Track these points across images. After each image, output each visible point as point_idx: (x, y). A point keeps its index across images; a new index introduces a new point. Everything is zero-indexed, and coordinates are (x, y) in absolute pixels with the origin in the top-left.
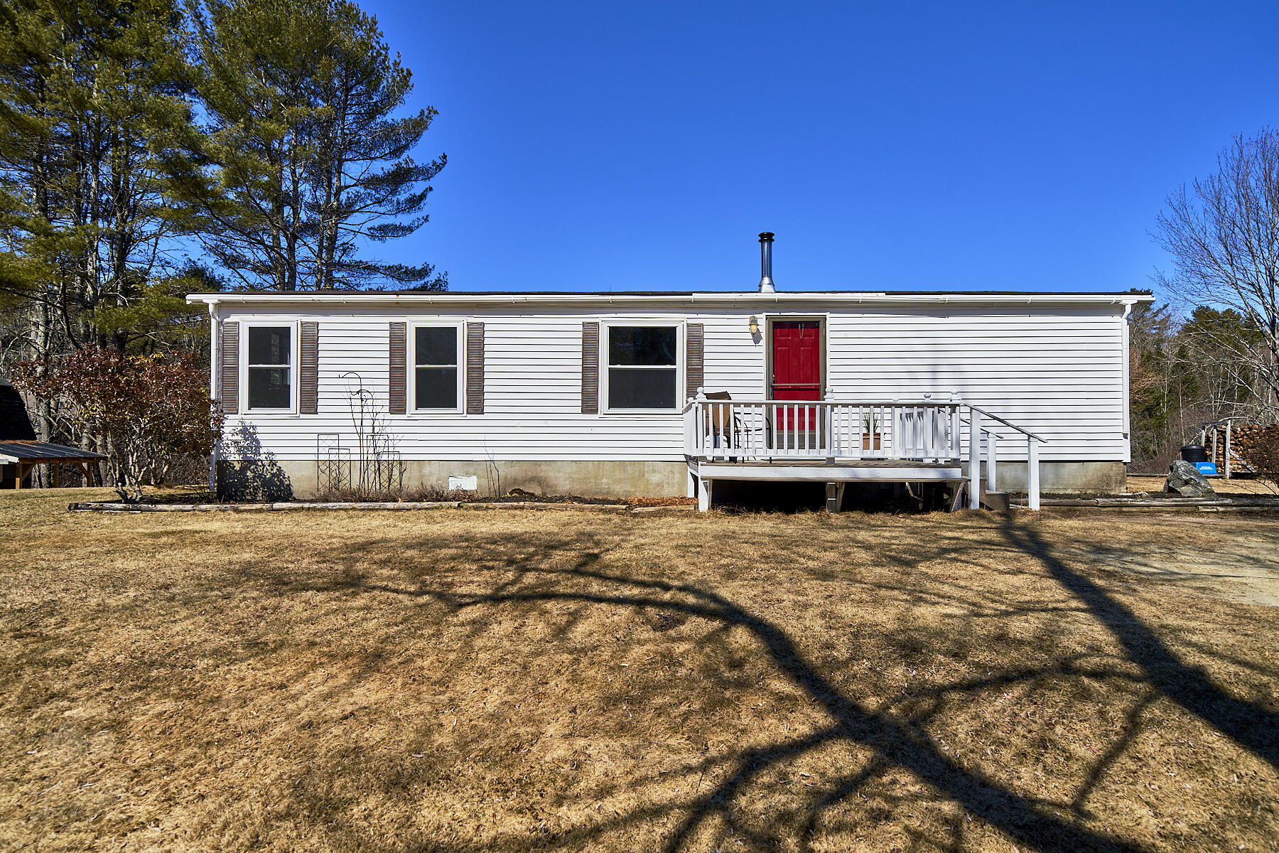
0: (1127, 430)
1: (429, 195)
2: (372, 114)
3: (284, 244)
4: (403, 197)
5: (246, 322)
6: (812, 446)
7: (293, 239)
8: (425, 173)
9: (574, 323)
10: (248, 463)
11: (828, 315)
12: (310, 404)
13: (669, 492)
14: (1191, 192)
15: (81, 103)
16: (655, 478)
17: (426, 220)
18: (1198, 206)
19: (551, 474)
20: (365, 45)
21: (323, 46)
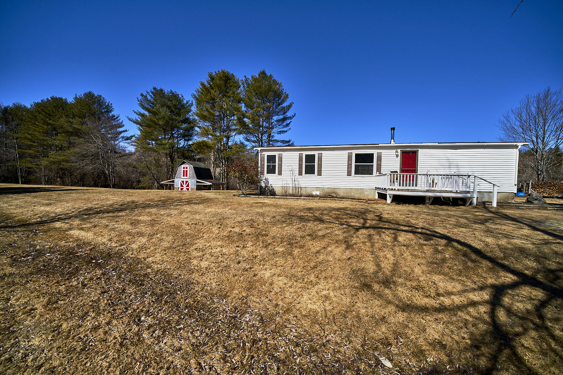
0: (516, 183)
1: (291, 123)
2: (279, 105)
3: (260, 136)
4: (285, 124)
5: (266, 154)
6: (413, 186)
7: (262, 135)
8: (290, 118)
9: (346, 153)
10: (266, 186)
11: (419, 149)
12: (280, 173)
13: (370, 197)
14: (510, 113)
15: (222, 108)
16: (366, 193)
17: (290, 129)
18: (513, 117)
19: (338, 191)
20: (279, 89)
21: (270, 89)
